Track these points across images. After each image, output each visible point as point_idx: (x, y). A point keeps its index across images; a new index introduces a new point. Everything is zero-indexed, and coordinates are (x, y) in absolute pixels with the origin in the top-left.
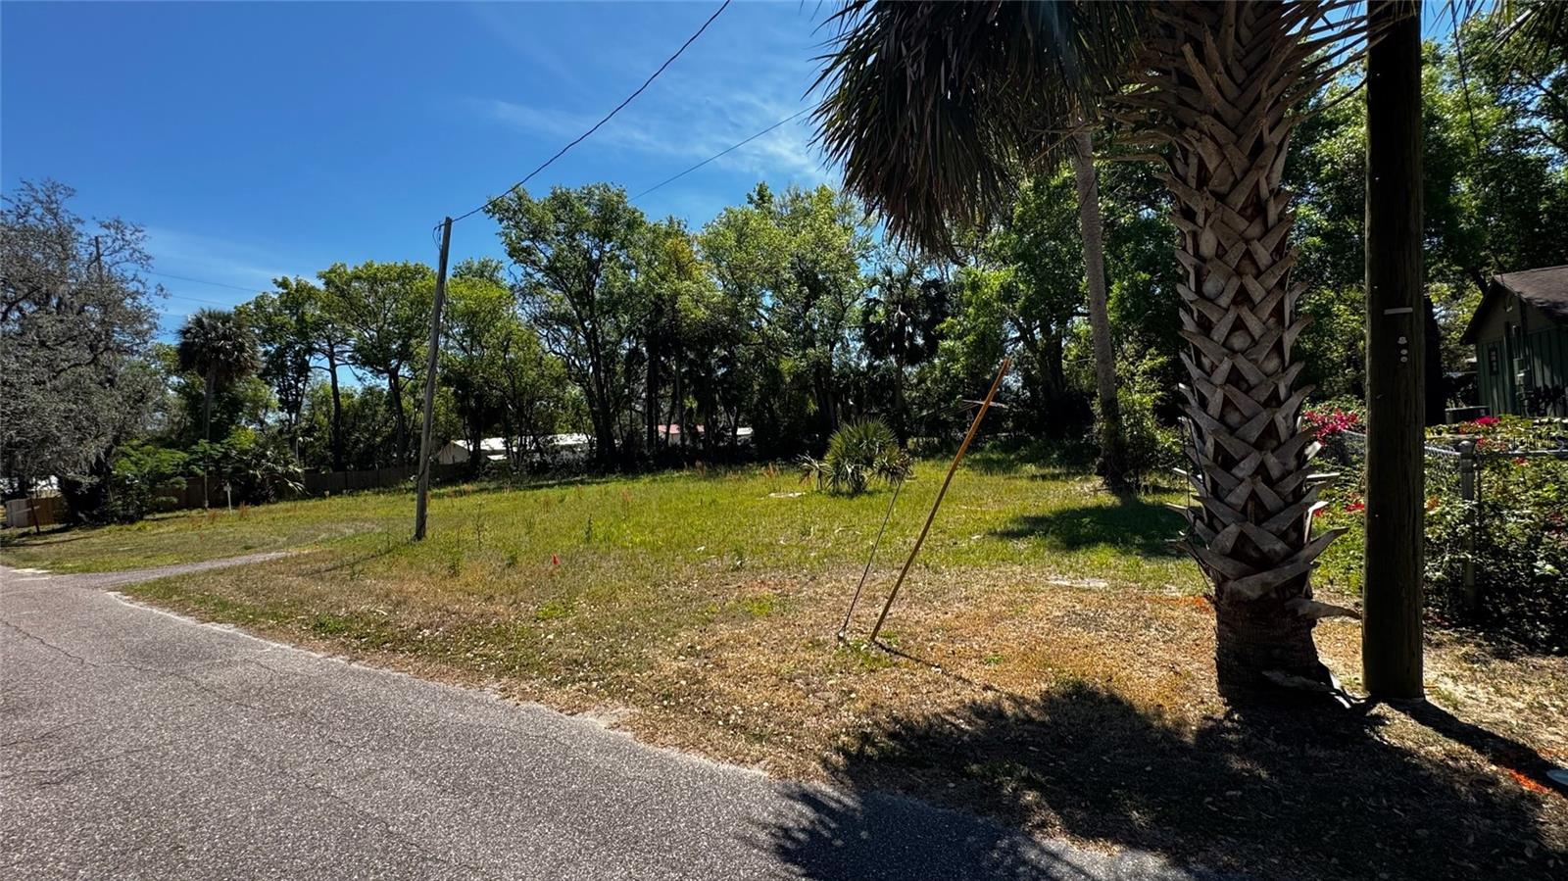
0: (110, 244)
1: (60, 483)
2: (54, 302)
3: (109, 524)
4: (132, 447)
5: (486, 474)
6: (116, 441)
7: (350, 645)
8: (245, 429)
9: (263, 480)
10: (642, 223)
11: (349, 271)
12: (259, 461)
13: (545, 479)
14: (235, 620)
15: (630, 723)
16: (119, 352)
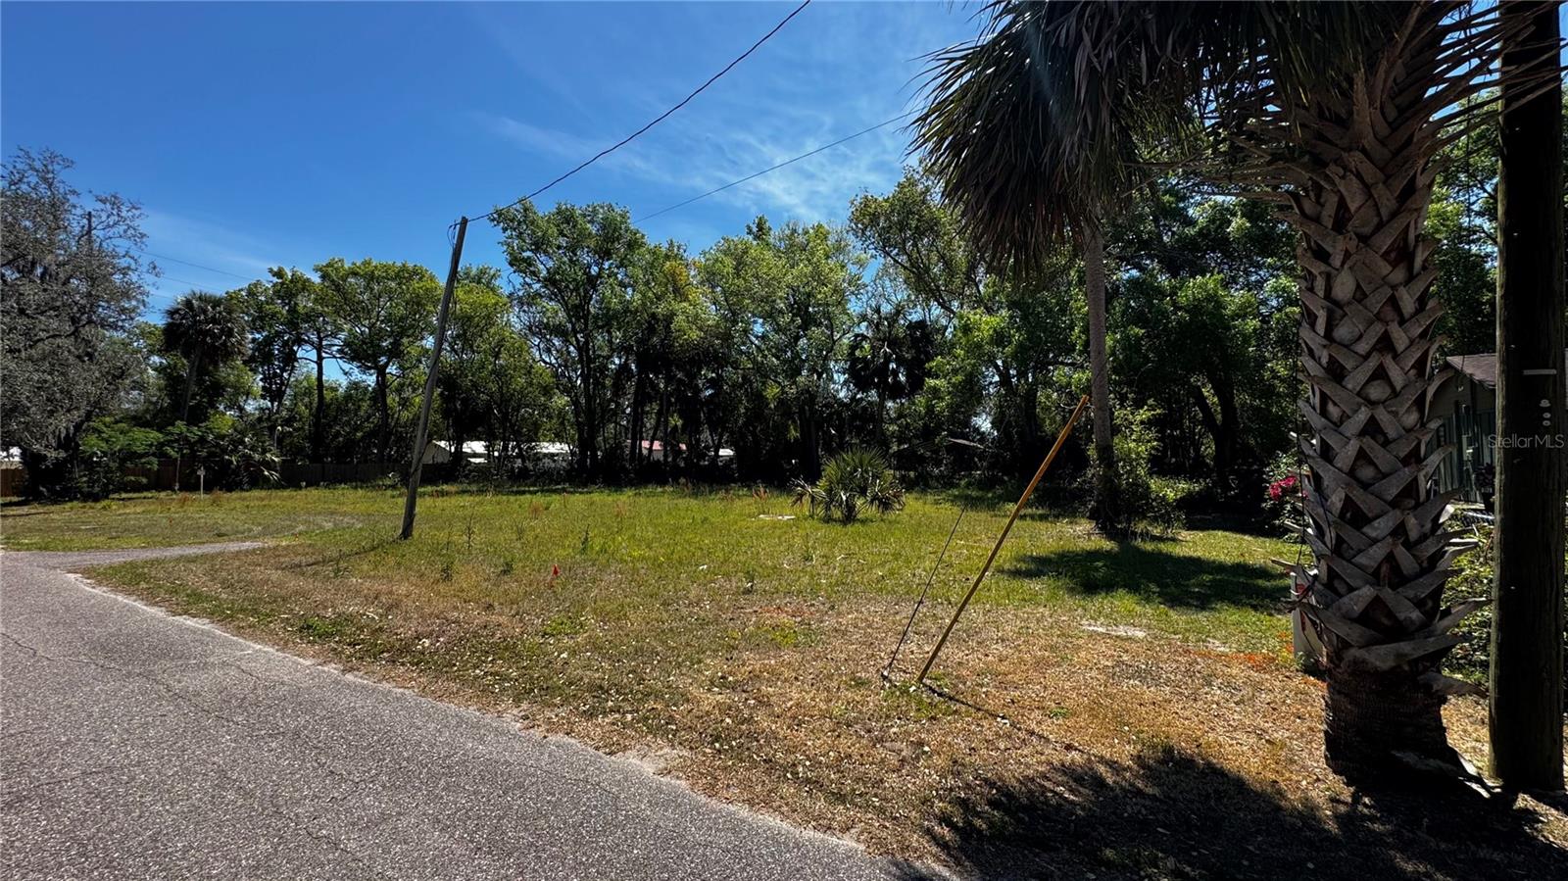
0: (104, 218)
1: (23, 455)
2: (39, 271)
3: (71, 500)
4: (104, 424)
5: (466, 477)
6: (89, 416)
7: (342, 652)
8: (224, 414)
9: (238, 466)
10: (642, 245)
11: (346, 267)
12: (236, 447)
13: (526, 485)
14: (211, 615)
15: (682, 769)
16: (103, 326)
